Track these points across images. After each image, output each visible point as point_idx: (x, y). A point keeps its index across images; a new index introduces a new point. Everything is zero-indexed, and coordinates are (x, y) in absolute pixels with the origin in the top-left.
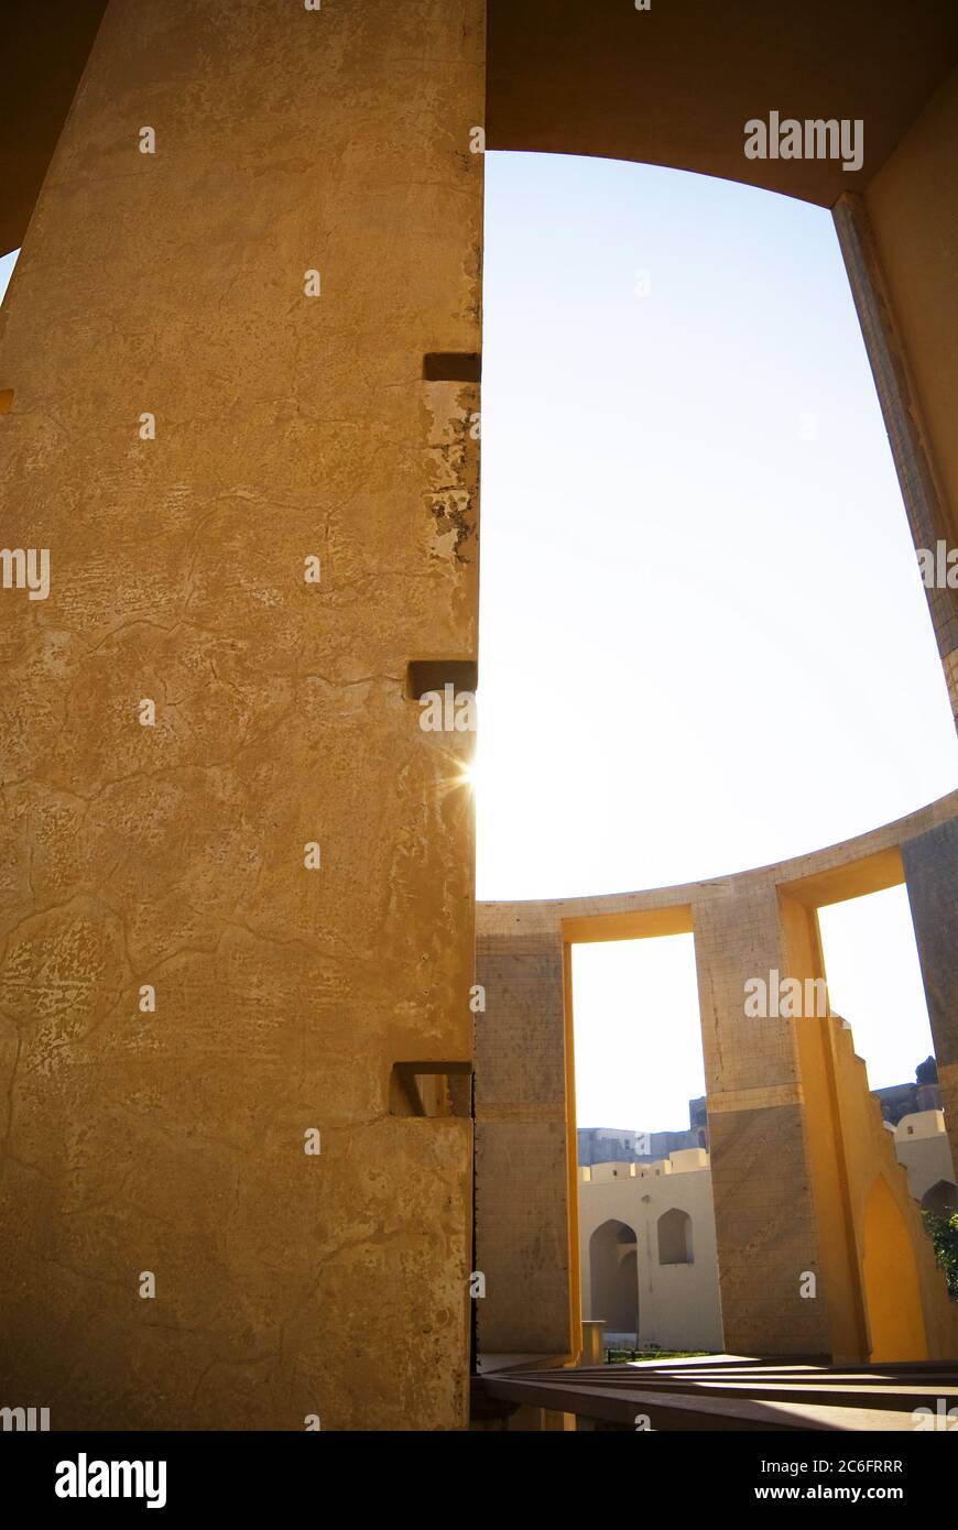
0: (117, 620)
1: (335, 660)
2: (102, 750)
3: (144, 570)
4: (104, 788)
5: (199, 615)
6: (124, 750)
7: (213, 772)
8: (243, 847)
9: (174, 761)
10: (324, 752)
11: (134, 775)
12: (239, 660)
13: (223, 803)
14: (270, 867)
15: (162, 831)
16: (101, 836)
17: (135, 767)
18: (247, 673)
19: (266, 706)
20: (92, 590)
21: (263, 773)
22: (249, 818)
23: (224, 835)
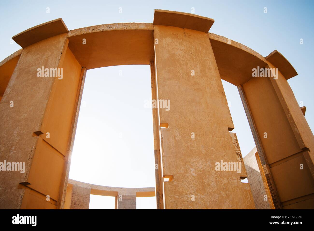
0: (200, 167)
1: (231, 176)
2: (205, 188)
3: (201, 159)
4: (207, 194)
5: (212, 168)
6: (208, 188)
7: (221, 192)
8: (229, 203)
9: (216, 190)
10: (234, 190)
11: (211, 192)
12: (220, 175)
13: (224, 197)
14: (233, 206)
15: (217, 201)
16: (209, 202)
17: (210, 191)
18: (221, 177)
19: (225, 182)
20: (195, 162)
21: (228, 193)
22: (228, 199)
23: (225, 202)
